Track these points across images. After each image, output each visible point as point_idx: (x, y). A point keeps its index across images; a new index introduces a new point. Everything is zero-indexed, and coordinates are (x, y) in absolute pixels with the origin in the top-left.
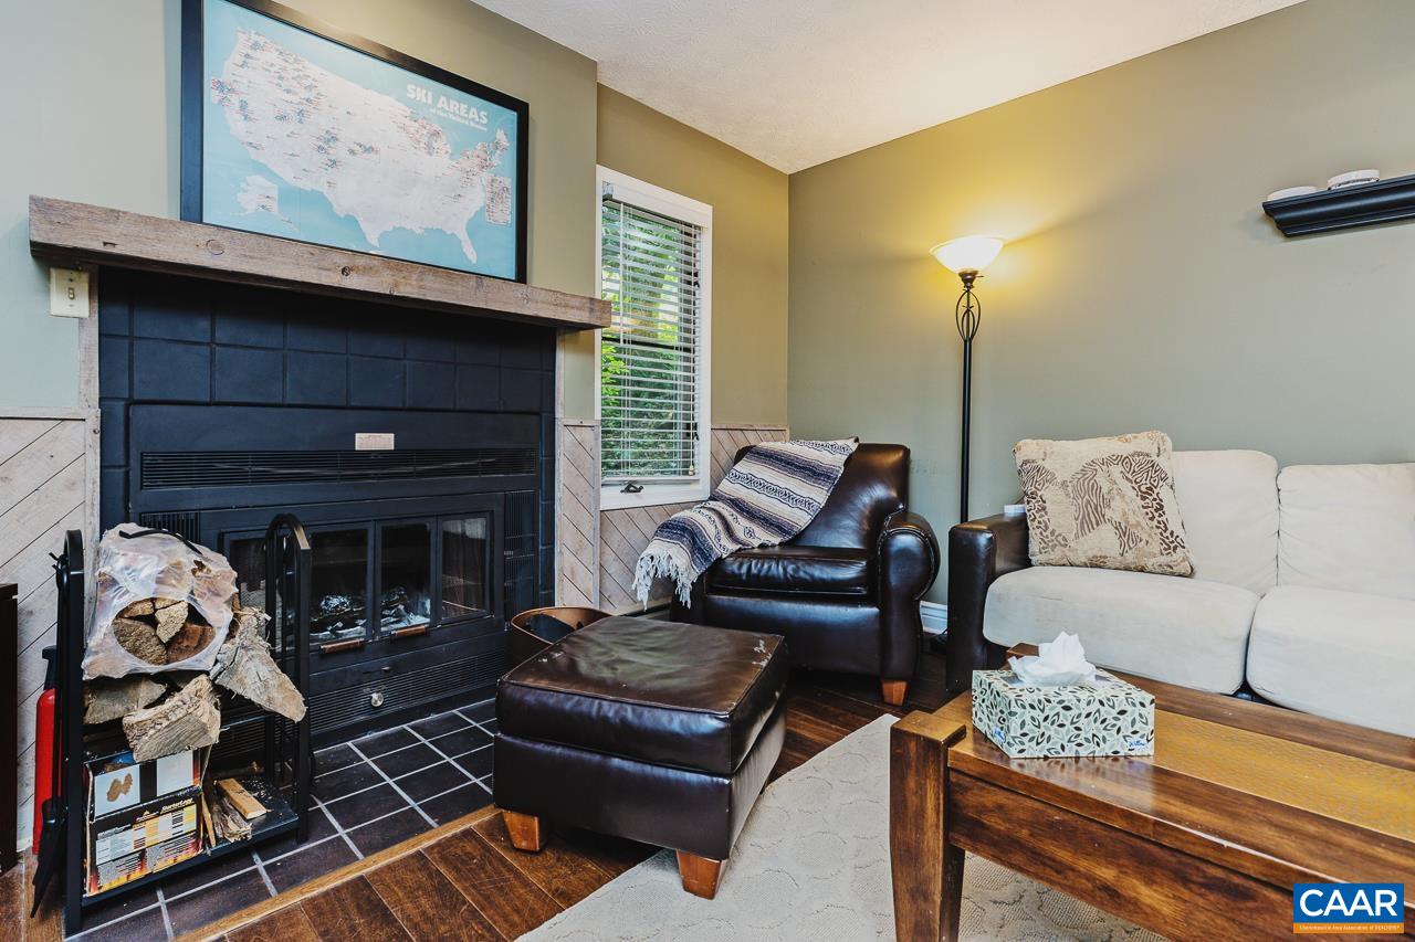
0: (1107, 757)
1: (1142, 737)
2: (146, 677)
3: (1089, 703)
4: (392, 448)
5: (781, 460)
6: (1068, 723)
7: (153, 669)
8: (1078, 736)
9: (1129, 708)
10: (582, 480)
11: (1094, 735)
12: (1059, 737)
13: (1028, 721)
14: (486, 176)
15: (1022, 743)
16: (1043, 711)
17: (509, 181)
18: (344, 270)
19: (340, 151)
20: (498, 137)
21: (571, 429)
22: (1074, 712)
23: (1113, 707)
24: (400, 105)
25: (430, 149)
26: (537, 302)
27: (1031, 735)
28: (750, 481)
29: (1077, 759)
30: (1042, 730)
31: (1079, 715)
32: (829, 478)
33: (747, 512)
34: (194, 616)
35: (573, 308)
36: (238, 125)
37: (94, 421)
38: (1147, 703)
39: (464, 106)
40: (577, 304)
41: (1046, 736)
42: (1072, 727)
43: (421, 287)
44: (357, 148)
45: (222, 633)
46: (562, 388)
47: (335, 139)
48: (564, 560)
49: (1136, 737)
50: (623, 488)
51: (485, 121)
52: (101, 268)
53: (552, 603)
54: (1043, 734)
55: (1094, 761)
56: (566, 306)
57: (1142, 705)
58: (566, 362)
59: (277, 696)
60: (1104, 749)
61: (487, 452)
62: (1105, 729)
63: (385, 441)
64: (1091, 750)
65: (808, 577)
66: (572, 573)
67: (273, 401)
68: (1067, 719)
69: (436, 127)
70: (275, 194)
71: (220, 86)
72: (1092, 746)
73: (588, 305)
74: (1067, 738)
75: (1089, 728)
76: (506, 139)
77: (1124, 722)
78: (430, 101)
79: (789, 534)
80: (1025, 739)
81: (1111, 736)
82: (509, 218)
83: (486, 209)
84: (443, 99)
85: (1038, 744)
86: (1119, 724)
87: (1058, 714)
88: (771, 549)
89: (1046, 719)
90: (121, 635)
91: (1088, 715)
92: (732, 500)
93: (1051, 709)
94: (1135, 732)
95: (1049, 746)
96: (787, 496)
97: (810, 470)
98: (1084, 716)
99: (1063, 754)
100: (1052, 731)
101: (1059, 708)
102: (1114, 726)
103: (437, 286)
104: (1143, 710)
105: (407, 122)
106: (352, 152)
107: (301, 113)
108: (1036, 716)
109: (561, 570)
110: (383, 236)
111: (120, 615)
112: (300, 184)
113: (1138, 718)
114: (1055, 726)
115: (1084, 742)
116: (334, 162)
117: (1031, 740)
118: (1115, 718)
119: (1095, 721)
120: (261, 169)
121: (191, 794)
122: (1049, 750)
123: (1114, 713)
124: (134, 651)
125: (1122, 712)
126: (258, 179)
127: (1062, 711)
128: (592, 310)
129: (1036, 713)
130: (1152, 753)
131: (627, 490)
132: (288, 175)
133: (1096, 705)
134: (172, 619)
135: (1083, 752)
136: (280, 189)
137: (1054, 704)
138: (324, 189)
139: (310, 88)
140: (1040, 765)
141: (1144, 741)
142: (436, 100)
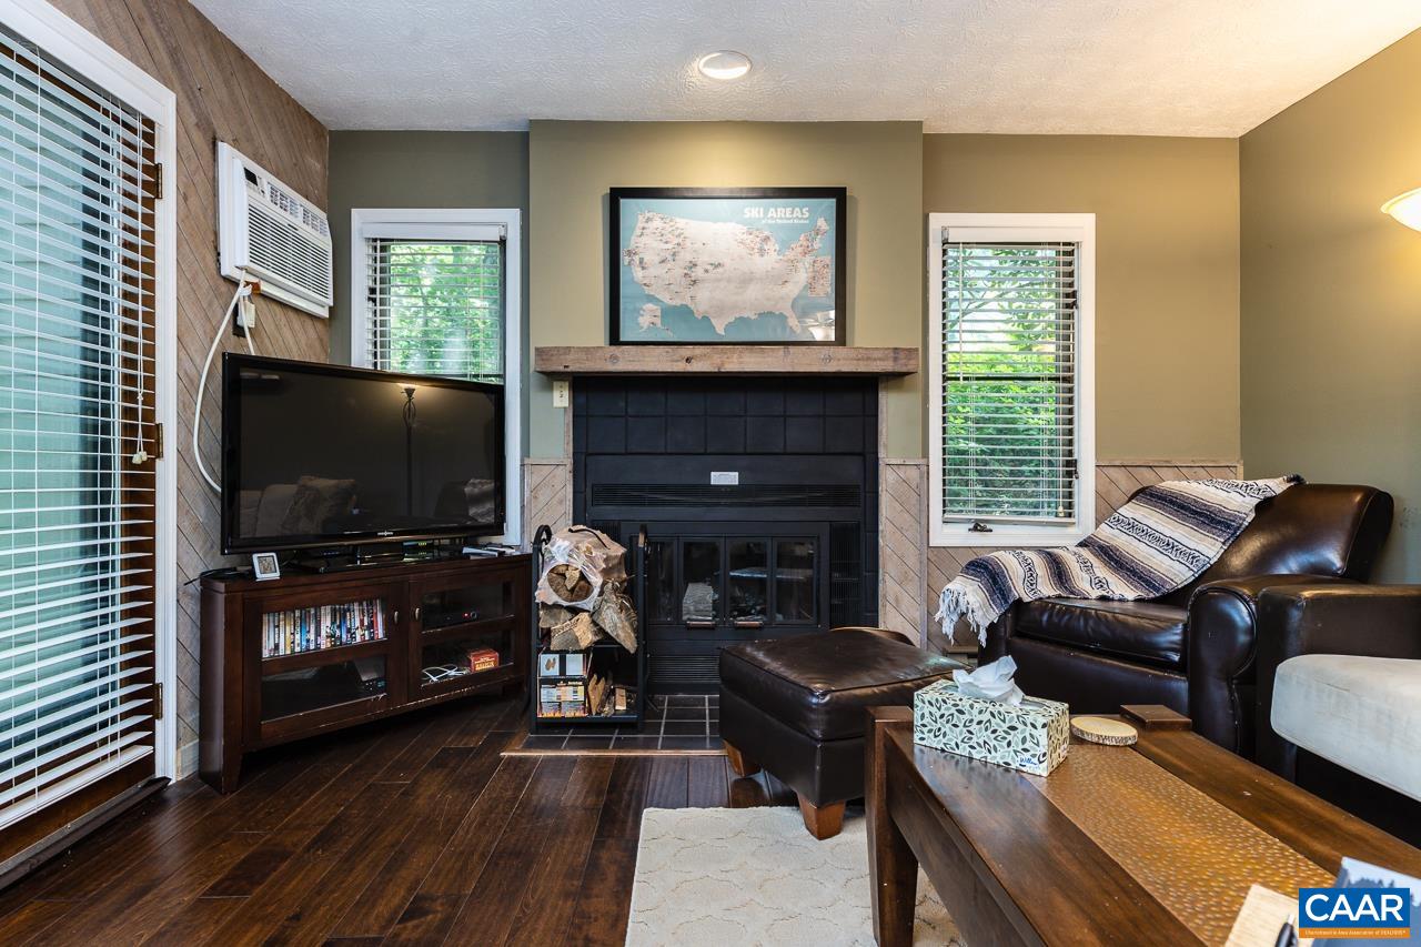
0: (999, 766)
1: (1034, 756)
2: (561, 607)
3: (981, 712)
4: (737, 483)
5: (1171, 502)
6: (961, 725)
7: (565, 604)
8: (970, 739)
9: (1020, 727)
10: (906, 515)
11: (985, 742)
12: (954, 736)
13: (927, 715)
14: (809, 259)
15: (923, 733)
16: (939, 709)
17: (829, 258)
18: (687, 360)
19: (698, 273)
20: (819, 224)
21: (895, 468)
22: (967, 717)
23: (1004, 721)
24: (740, 226)
25: (762, 252)
26: (839, 360)
27: (929, 727)
28: (1132, 527)
29: (971, 759)
30: (939, 725)
31: (971, 721)
32: (1228, 526)
33: (1116, 562)
34: (583, 577)
35: (875, 360)
36: (638, 274)
37: (570, 467)
38: (1039, 725)
39: (789, 209)
40: (880, 356)
41: (942, 731)
42: (965, 730)
43: (741, 363)
44: (709, 267)
45: (596, 591)
46: (884, 431)
47: (695, 265)
48: (889, 586)
49: (1027, 755)
50: (972, 526)
51: (807, 215)
52: (575, 378)
53: (875, 624)
54: (939, 729)
55: (986, 766)
56: (868, 359)
57: (1034, 726)
58: (891, 405)
59: (622, 634)
60: (995, 758)
61: (812, 488)
62: (995, 739)
63: (730, 478)
64: (983, 755)
65: (1109, 634)
66: (897, 600)
67: (659, 451)
68: (960, 722)
69: (766, 233)
70: (659, 313)
71: (630, 253)
72: (984, 752)
73: (892, 355)
74: (960, 738)
75: (981, 735)
76: (826, 225)
77: (1015, 737)
78: (762, 215)
79: (1158, 590)
80: (925, 730)
81: (1002, 747)
82: (829, 290)
83: (810, 286)
84: (772, 210)
85: (936, 736)
86: (1009, 738)
87: (952, 715)
88: (1116, 604)
89: (942, 716)
90: (551, 581)
91: (979, 723)
92: (1102, 548)
93: (948, 709)
94: (1026, 750)
95: (945, 741)
96: (1170, 546)
97: (1207, 517)
98: (975, 723)
99: (957, 751)
100: (947, 728)
101: (953, 710)
102: (1004, 738)
103: (753, 360)
104: (1034, 732)
105: (745, 236)
106: (707, 271)
107: (674, 254)
108: (933, 712)
109: (885, 597)
110: (728, 327)
111: (552, 571)
112: (673, 303)
113: (1028, 738)
114: (949, 725)
115: (975, 745)
116: (695, 281)
117: (930, 731)
118: (1005, 732)
119: (986, 729)
120: (651, 299)
121: (581, 679)
122: (945, 744)
123: (1005, 726)
124: (556, 591)
125: (1013, 728)
126: (650, 306)
127: (956, 713)
128: (895, 359)
129: (934, 710)
130: (1045, 774)
131: (975, 529)
132: (666, 299)
133: (987, 716)
134: (572, 576)
135: (976, 755)
136: (662, 310)
137: (949, 705)
138: (688, 302)
139: (679, 236)
140: (938, 756)
141: (1035, 760)
142: (766, 213)
